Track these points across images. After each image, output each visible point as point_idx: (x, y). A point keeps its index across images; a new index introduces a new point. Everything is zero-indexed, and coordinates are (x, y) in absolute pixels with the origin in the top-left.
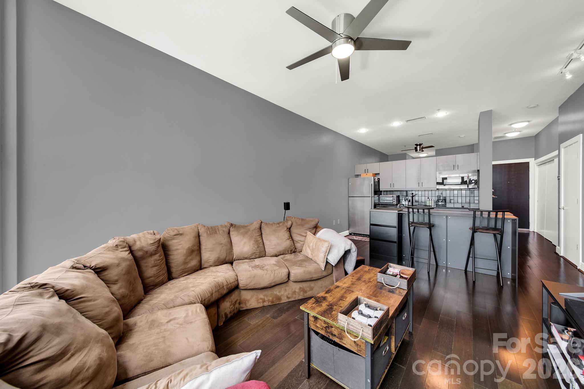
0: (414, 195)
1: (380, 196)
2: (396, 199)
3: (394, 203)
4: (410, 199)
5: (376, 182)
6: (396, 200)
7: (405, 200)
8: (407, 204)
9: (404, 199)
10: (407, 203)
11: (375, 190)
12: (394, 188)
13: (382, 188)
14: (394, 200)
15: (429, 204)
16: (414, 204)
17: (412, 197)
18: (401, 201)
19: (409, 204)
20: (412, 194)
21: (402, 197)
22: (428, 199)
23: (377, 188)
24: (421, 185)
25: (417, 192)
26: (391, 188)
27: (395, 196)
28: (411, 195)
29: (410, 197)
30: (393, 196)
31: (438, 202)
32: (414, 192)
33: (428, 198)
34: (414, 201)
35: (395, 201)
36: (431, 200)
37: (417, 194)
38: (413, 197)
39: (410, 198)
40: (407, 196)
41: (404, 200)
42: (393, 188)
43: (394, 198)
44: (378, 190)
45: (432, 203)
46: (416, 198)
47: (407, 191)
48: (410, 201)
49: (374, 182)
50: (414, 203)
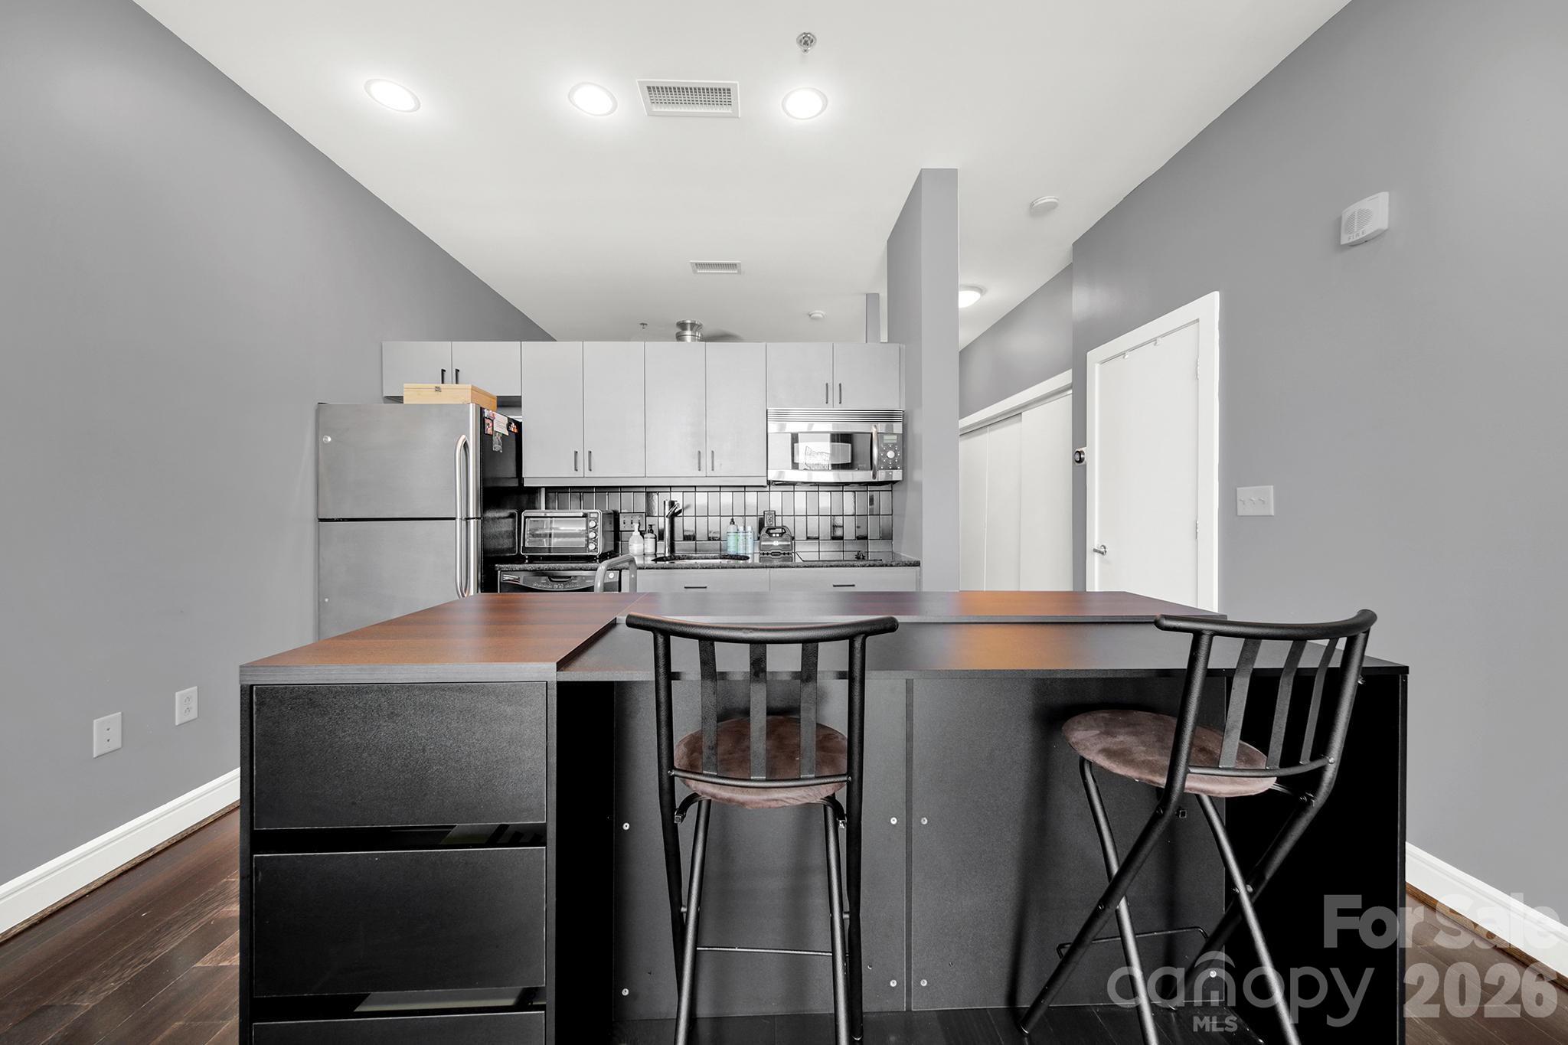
0: (680, 511)
1: (524, 514)
2: (599, 527)
3: (592, 547)
4: (661, 526)
5: (496, 439)
6: (599, 533)
7: (642, 533)
8: (650, 549)
9: (636, 526)
10: (649, 544)
11: (490, 484)
12: (591, 474)
13: (537, 471)
14: (592, 535)
15: (737, 547)
16: (678, 553)
17: (673, 516)
18: (624, 536)
19: (660, 551)
20: (672, 504)
21: (628, 520)
22: (732, 528)
23: (501, 474)
24: (706, 461)
25: (689, 497)
26: (580, 473)
27: (596, 513)
28: (667, 507)
29: (661, 519)
30: (585, 516)
31: (767, 537)
32: (677, 497)
33: (733, 522)
34: (678, 535)
35: (595, 539)
36: (741, 529)
37: (688, 507)
38: (676, 519)
39: (663, 523)
40: (649, 513)
41: (636, 533)
42: (588, 473)
43: (592, 524)
44: (514, 484)
45: (746, 544)
46: (684, 524)
47: (649, 491)
48: (661, 536)
49: (485, 439)
50: (681, 546)
